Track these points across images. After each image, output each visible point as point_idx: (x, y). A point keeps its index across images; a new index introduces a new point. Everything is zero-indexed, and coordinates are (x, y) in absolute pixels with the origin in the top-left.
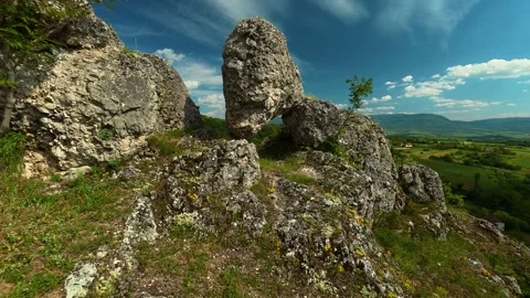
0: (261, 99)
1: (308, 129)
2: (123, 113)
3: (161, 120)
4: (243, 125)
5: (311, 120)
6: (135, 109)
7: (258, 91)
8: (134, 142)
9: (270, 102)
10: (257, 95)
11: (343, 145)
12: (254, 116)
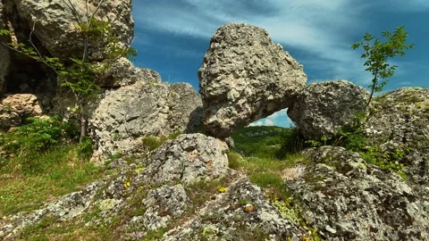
0: (220, 91)
1: (312, 120)
2: (128, 121)
3: (168, 126)
4: (211, 120)
5: (314, 107)
6: (136, 118)
7: (215, 85)
8: (135, 142)
9: (233, 94)
10: (215, 89)
11: (373, 136)
12: (221, 111)
